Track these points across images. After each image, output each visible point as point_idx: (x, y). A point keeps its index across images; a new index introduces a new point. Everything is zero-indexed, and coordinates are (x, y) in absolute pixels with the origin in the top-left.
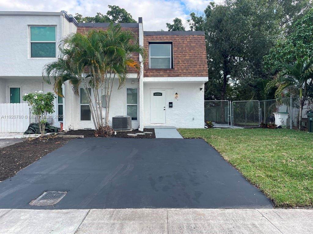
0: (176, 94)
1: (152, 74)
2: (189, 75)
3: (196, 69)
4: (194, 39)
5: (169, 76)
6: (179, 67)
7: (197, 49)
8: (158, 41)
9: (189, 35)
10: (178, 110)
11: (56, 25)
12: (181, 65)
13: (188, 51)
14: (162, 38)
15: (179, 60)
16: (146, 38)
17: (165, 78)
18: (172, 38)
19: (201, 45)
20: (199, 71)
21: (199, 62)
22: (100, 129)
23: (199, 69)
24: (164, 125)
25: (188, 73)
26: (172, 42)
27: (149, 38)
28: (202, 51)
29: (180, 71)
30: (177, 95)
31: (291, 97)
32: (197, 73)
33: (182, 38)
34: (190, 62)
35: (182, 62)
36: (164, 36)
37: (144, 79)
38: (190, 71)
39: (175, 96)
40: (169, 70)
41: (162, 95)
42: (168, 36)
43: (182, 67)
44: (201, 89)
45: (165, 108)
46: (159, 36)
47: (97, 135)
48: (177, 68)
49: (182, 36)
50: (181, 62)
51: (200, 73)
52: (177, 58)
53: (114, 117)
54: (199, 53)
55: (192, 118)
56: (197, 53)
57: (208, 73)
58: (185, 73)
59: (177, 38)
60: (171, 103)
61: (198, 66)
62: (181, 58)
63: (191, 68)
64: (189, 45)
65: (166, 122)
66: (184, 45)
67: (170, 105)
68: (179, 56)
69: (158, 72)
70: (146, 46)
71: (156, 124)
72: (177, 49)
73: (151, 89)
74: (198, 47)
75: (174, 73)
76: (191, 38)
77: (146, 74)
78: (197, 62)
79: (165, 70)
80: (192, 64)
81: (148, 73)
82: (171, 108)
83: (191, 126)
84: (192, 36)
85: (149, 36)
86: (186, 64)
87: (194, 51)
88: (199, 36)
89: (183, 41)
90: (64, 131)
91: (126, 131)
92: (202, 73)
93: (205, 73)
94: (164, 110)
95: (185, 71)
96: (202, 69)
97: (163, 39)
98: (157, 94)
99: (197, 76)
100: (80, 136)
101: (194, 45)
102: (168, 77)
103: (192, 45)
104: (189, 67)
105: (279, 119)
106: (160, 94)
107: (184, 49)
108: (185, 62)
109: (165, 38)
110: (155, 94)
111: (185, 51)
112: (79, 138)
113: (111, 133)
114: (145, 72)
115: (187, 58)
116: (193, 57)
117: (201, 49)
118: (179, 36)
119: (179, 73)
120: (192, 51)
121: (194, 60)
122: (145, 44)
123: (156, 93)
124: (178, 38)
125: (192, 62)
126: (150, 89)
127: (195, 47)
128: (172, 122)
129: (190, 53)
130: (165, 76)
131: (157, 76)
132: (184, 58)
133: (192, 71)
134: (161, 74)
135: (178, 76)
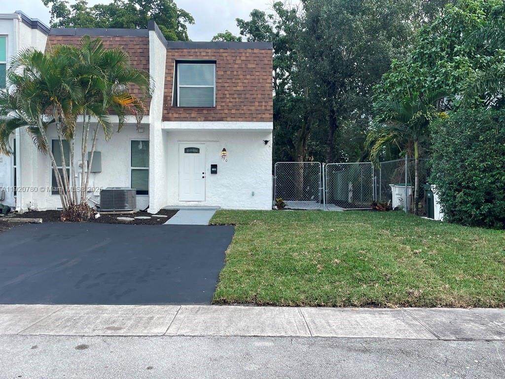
0: (224, 150)
1: (177, 116)
2: (239, 119)
3: (253, 108)
4: (254, 55)
5: (206, 120)
6: (223, 104)
7: (258, 73)
8: (191, 59)
9: (246, 49)
10: (226, 179)
11: (7, 35)
12: (228, 100)
13: (241, 77)
14: (198, 54)
15: (226, 92)
16: (170, 54)
17: (200, 122)
18: (216, 54)
19: (265, 66)
20: (258, 112)
21: (259, 96)
22: (69, 209)
23: (259, 108)
24: (202, 204)
25: (239, 115)
26: (216, 61)
27: (176, 54)
28: (265, 77)
29: (226, 111)
30: (225, 152)
31: (406, 158)
32: (254, 116)
33: (233, 54)
34: (243, 96)
35: (231, 95)
36: (201, 50)
37: (163, 124)
38: (243, 112)
39: (221, 153)
40: (207, 110)
41: (199, 152)
42: (210, 51)
43: (230, 104)
44: (266, 142)
45: (204, 175)
46: (193, 50)
47: (64, 219)
48: (221, 106)
49: (233, 51)
50: (228, 96)
51: (260, 115)
52: (222, 88)
53: (104, 188)
54: (261, 81)
55: (251, 193)
56: (257, 81)
57: (272, 116)
58: (233, 116)
59: (224, 55)
60: (214, 166)
61: (257, 104)
62: (228, 89)
63: (245, 107)
64: (243, 66)
65: (207, 199)
66: (236, 66)
67: (213, 169)
68: (226, 85)
69: (188, 112)
70: (171, 68)
71: (188, 203)
72: (222, 73)
73: (180, 141)
74: (259, 69)
75: (215, 116)
76: (248, 55)
77: (167, 116)
78: (255, 96)
79: (200, 109)
80: (247, 100)
81: (170, 115)
82: (214, 176)
83: (249, 206)
84: (250, 51)
85: (176, 50)
86: (237, 100)
87: (253, 77)
88: (263, 51)
89: (234, 58)
90: (17, 211)
91: (122, 212)
92: (264, 116)
93: (268, 116)
94: (203, 177)
95: (233, 111)
96: (263, 107)
97: (200, 55)
98: (191, 150)
99: (254, 119)
100: (36, 220)
101: (254, 66)
102: (204, 121)
103: (250, 66)
104: (242, 104)
105: (397, 194)
106: (196, 151)
107: (235, 73)
108: (236, 96)
109: (204, 54)
110: (188, 151)
111: (237, 77)
112: (34, 223)
113: (89, 214)
114: (166, 112)
115: (238, 88)
116: (249, 88)
117: (264, 74)
118: (229, 50)
119: (224, 115)
120: (248, 77)
121: (251, 92)
122: (169, 64)
123: (189, 148)
124: (226, 54)
125: (248, 96)
126: (178, 141)
127: (254, 70)
128: (215, 199)
129: (245, 81)
130: (199, 119)
131: (186, 119)
132: (234, 89)
133: (246, 111)
134: (193, 115)
135: (221, 119)
